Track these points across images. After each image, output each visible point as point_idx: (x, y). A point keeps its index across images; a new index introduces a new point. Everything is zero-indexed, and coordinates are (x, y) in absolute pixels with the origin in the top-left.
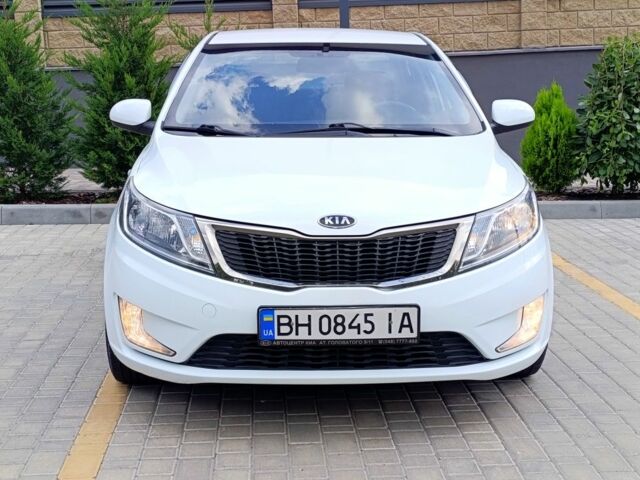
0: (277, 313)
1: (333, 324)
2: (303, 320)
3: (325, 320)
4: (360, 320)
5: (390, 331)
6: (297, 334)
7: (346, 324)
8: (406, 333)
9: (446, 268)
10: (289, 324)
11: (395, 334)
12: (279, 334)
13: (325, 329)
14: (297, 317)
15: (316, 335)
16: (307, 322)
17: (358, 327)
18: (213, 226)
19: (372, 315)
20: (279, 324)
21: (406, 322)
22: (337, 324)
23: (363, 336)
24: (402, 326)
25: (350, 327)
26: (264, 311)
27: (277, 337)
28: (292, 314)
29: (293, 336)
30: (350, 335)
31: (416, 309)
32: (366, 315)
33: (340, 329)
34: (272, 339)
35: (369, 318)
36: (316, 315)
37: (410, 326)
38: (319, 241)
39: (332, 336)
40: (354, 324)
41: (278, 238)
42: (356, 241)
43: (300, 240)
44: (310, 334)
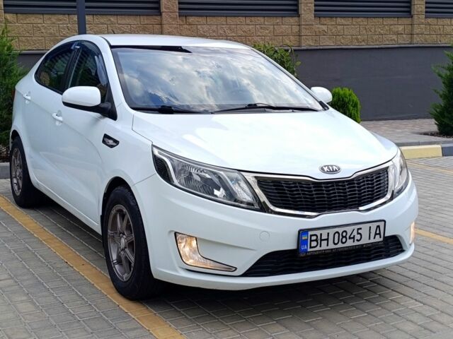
0: (310, 233)
1: (341, 237)
2: (324, 237)
3: (337, 235)
4: (355, 233)
5: (370, 239)
6: (320, 246)
7: (348, 237)
8: (378, 239)
9: (388, 196)
10: (316, 240)
11: (372, 240)
12: (311, 247)
13: (336, 242)
14: (321, 234)
15: (331, 246)
16: (326, 238)
17: (354, 238)
18: (256, 177)
19: (361, 229)
20: (311, 241)
21: (378, 232)
22: (343, 237)
23: (356, 243)
24: (376, 234)
25: (350, 238)
26: (302, 232)
27: (309, 250)
28: (318, 233)
29: (318, 248)
30: (350, 243)
31: (383, 223)
32: (358, 229)
33: (344, 240)
34: (306, 251)
35: (360, 231)
36: (332, 231)
37: (380, 234)
38: (324, 183)
39: (340, 245)
40: (352, 236)
41: (300, 182)
42: (343, 182)
43: (314, 183)
44: (328, 245)
